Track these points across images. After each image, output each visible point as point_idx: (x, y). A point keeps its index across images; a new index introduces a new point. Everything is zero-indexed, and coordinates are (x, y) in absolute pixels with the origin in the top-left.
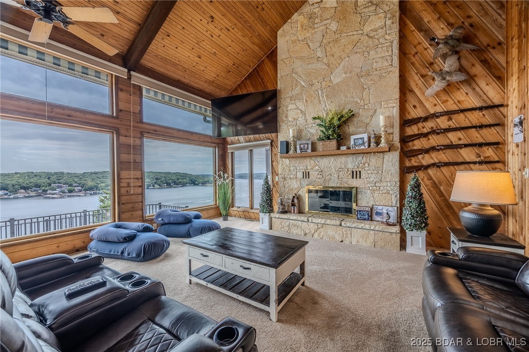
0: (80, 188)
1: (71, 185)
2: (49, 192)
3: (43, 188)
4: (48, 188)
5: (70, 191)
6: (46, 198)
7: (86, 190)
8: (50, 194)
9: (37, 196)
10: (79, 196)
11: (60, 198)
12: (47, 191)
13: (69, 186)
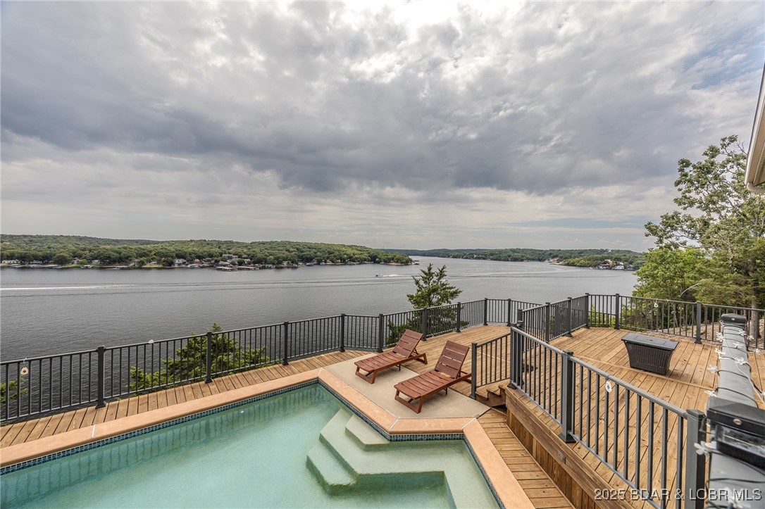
0: (249, 260)
1: (240, 256)
2: (221, 263)
3: (215, 258)
4: (219, 258)
5: (240, 263)
6: (218, 269)
7: (254, 263)
8: (221, 265)
9: (209, 267)
10: (249, 269)
11: (232, 270)
12: (219, 261)
13: (239, 257)
